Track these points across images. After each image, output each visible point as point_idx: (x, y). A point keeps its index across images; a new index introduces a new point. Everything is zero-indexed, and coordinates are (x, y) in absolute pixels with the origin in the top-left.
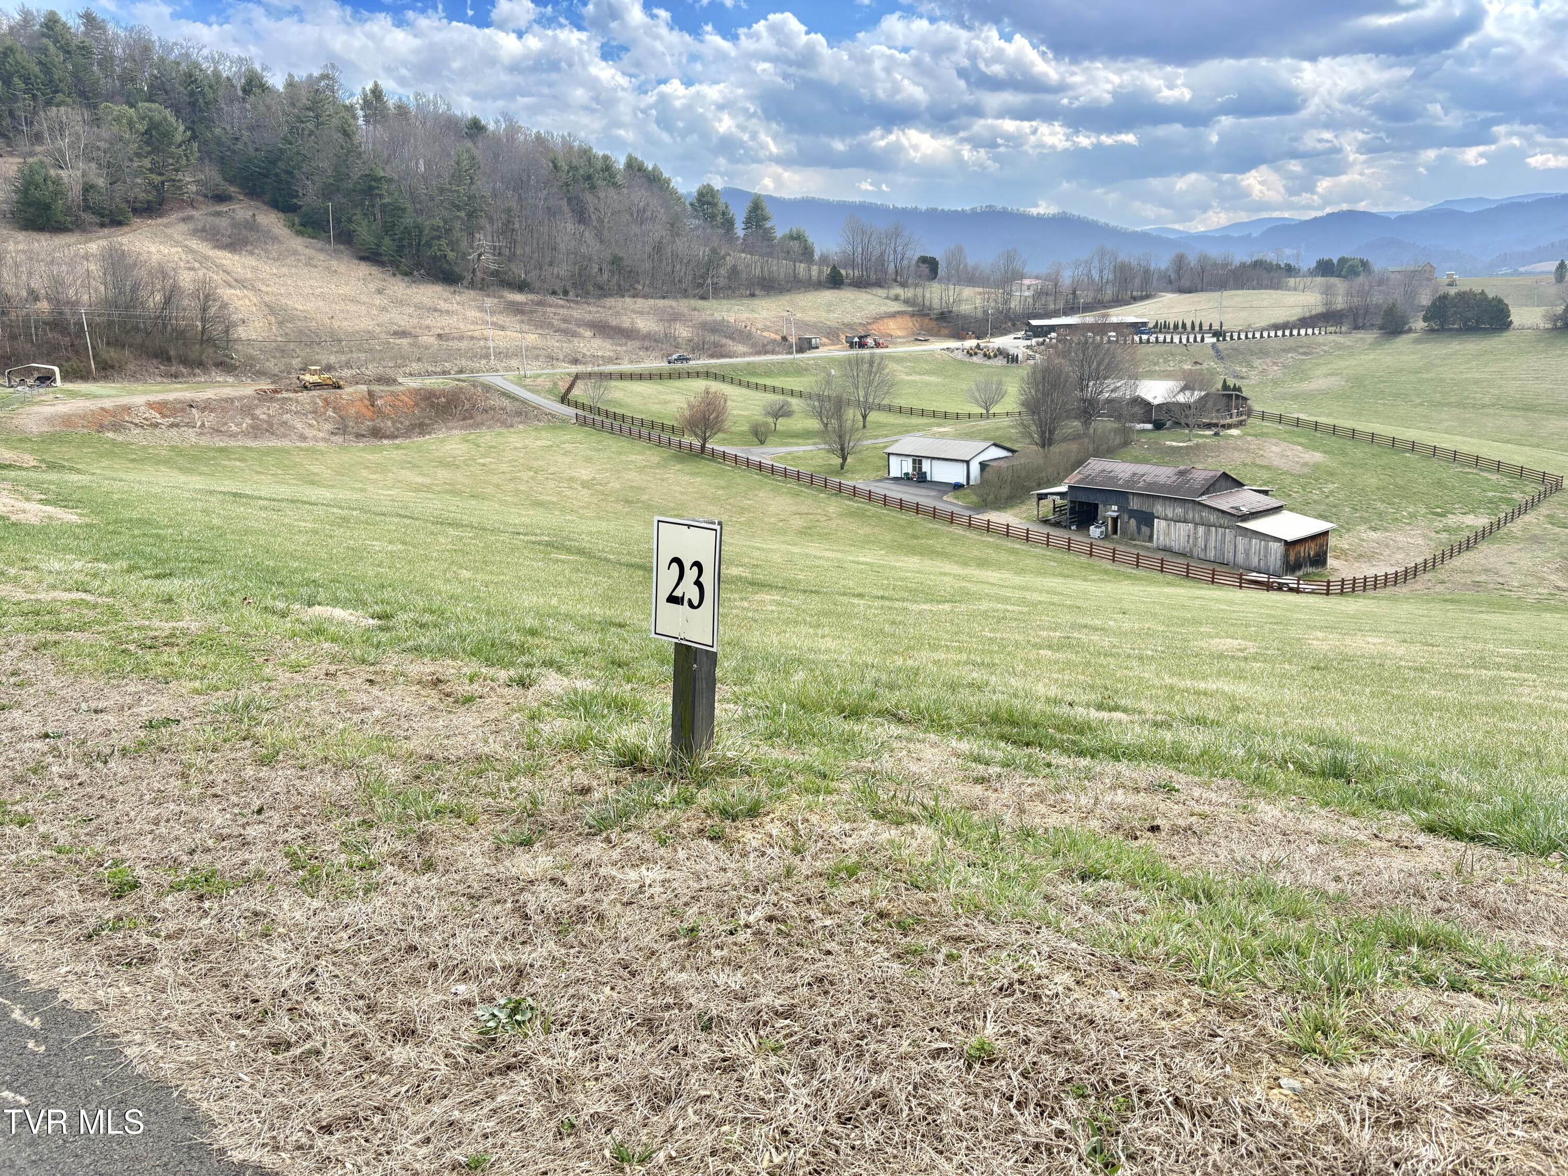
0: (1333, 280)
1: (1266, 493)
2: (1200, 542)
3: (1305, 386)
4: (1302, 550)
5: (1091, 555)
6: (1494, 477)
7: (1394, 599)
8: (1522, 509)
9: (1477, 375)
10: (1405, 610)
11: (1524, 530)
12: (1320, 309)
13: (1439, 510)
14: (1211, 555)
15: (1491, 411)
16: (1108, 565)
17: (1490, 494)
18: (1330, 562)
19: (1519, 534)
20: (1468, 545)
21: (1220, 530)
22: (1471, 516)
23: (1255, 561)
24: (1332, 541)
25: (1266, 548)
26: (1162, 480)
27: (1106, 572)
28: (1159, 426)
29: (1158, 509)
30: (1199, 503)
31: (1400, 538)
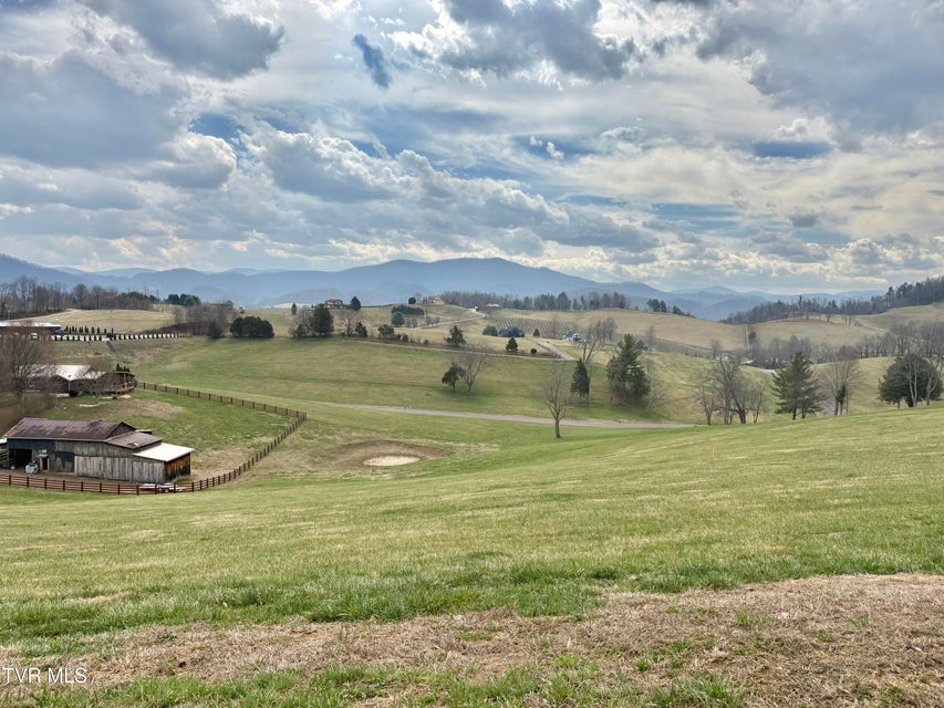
0: (179, 307)
1: (150, 433)
2: (109, 468)
3: (168, 367)
4: (175, 466)
5: (28, 486)
6: (274, 415)
7: (229, 489)
8: (288, 432)
9: (260, 361)
10: (237, 494)
11: (291, 442)
12: (173, 323)
13: (248, 435)
14: (116, 475)
15: (268, 380)
16: (43, 492)
17: (273, 424)
18: (192, 471)
19: (289, 445)
20: (265, 454)
21: (122, 460)
22: (265, 437)
23: (146, 477)
24: (193, 459)
25: (153, 466)
26: (79, 430)
27: (41, 496)
28: (73, 394)
29: (77, 449)
30: (106, 443)
31: (230, 453)
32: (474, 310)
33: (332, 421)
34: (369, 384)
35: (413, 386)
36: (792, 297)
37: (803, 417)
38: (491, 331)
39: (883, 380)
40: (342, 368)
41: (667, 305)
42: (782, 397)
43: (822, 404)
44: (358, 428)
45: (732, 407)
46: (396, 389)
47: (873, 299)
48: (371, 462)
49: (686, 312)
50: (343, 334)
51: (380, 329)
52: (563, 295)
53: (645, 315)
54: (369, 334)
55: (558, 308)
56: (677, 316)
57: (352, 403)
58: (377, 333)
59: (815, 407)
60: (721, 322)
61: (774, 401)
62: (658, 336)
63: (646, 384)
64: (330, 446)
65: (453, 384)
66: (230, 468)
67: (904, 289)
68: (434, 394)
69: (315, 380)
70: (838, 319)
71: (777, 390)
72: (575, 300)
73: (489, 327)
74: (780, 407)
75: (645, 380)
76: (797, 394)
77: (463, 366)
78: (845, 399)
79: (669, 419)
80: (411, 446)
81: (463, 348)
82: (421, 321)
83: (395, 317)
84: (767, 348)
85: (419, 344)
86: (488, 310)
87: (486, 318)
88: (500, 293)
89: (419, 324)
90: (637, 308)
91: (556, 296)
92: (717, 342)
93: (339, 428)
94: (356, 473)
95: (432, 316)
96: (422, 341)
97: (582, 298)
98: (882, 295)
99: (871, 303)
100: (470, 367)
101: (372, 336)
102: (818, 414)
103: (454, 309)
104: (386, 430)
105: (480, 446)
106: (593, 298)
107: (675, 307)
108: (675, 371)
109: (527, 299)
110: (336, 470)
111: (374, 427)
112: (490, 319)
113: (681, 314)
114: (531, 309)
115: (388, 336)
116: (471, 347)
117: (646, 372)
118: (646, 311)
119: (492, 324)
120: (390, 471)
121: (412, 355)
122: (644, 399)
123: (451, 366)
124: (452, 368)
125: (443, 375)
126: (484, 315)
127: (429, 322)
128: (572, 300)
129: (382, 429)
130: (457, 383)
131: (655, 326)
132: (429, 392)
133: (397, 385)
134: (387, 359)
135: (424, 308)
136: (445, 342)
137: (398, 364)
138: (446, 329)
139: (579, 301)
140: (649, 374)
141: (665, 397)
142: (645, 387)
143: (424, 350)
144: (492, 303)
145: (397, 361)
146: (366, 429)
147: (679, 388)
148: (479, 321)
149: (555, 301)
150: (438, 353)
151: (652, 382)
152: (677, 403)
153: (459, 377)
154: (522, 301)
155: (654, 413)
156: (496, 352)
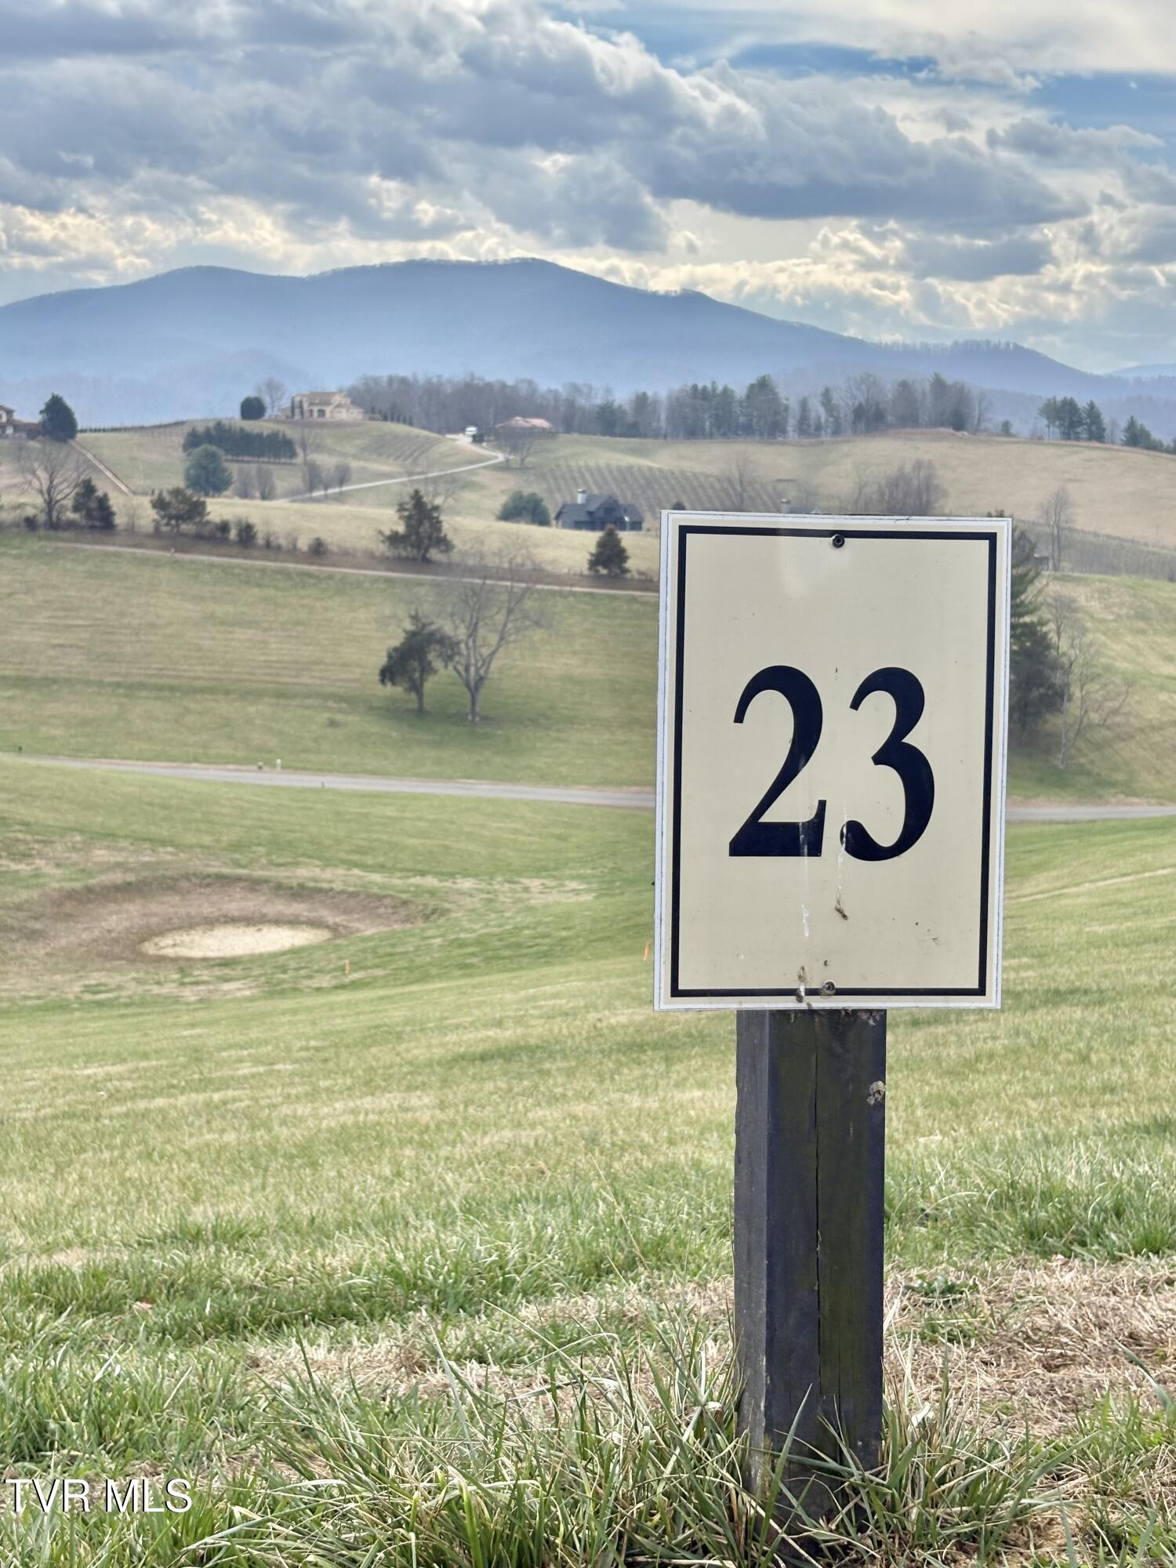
32: (463, 441)
33: (23, 812)
34: (131, 689)
35: (282, 694)
38: (524, 510)
40: (36, 638)
41: (1106, 419)
46: (225, 708)
48: (168, 945)
49: (1165, 440)
50: (30, 523)
51: (159, 504)
52: (763, 386)
54: (120, 520)
55: (746, 430)
56: (1138, 456)
57: (76, 753)
58: (146, 517)
62: (1084, 521)
63: (1057, 678)
64: (24, 895)
65: (416, 687)
68: (354, 720)
72: (804, 405)
73: (517, 497)
75: (1055, 666)
77: (448, 629)
79: (1130, 790)
80: (300, 892)
81: (449, 568)
82: (285, 477)
83: (200, 466)
85: (293, 553)
86: (513, 440)
87: (505, 467)
88: (550, 382)
89: (282, 486)
90: (1006, 429)
91: (740, 391)
93: (46, 836)
94: (126, 981)
95: (326, 461)
96: (303, 544)
97: (826, 395)
100: (473, 631)
101: (131, 530)
103: (396, 437)
104: (207, 840)
105: (526, 889)
106: (861, 398)
107: (1132, 424)
108: (1143, 632)
109: (641, 401)
110: (53, 971)
111: (164, 832)
112: (523, 469)
113: (1154, 446)
114: (656, 434)
115: (185, 527)
116: (471, 562)
117: (1053, 637)
118: (1037, 439)
119: (531, 487)
120: (238, 971)
121: (272, 592)
122: (1048, 727)
123: (409, 626)
124: (412, 635)
125: (382, 660)
126: (500, 457)
127: (314, 480)
128: (794, 405)
129: (190, 838)
130: (429, 685)
131: (1070, 486)
132: (339, 717)
133: (227, 693)
134: (188, 606)
135: (290, 433)
136: (382, 548)
137: (223, 623)
138: (381, 505)
139: (818, 410)
140: (1064, 645)
141: (1118, 719)
142: (1052, 686)
143: (309, 575)
144: (524, 416)
145: (220, 610)
146: (138, 839)
147: (1162, 688)
148: (485, 478)
149: (738, 410)
150: (358, 584)
151: (1076, 670)
152: (1156, 737)
153: (438, 664)
154: (627, 407)
155: (1082, 771)
156: (557, 579)
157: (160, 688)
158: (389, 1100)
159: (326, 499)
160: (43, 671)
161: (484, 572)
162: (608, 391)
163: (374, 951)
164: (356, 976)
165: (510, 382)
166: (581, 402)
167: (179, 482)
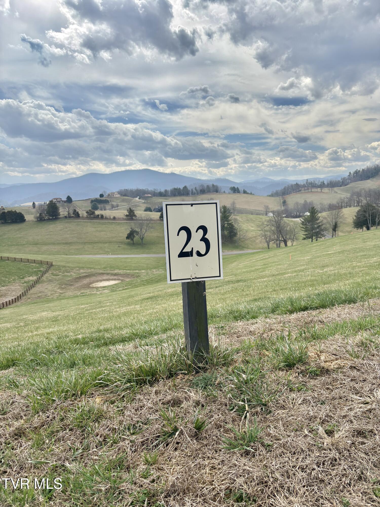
6: (34, 265)
7: (16, 307)
8: (44, 273)
9: (20, 236)
11: (47, 278)
13: (21, 277)
15: (26, 246)
17: (35, 270)
19: (46, 280)
20: (33, 286)
22: (31, 277)
31: (12, 288)
32: (137, 199)
33: (68, 265)
34: (85, 243)
35: (110, 242)
36: (303, 180)
37: (317, 240)
38: (148, 210)
39: (355, 218)
40: (68, 236)
41: (240, 190)
42: (306, 231)
43: (325, 233)
44: (83, 268)
45: (280, 239)
46: (100, 245)
47: (342, 179)
48: (94, 285)
49: (250, 192)
50: (66, 217)
51: (87, 212)
52: (185, 187)
53: (230, 196)
54: (81, 215)
55: (183, 195)
56: (246, 195)
57: (76, 255)
58: (85, 214)
59: (322, 235)
60: (267, 196)
61: (302, 234)
62: (238, 206)
63: (235, 231)
64: (69, 279)
65: (132, 240)
66: (14, 295)
67: (357, 172)
68: (123, 246)
69: (54, 244)
70: (326, 190)
71: (303, 228)
72: (192, 190)
73: (147, 208)
74: (305, 236)
75: (235, 229)
76: (313, 228)
77: (137, 230)
78: (337, 229)
79: (248, 248)
80: (115, 275)
81: (136, 220)
83: (93, 205)
84: (292, 208)
85: (110, 219)
86: (145, 198)
87: (144, 203)
88: (151, 189)
89: (107, 208)
90: (224, 192)
91: (182, 188)
92: (267, 206)
93: (72, 268)
94: (87, 291)
95: (115, 204)
96: (112, 217)
97: (196, 188)
98: (346, 176)
99: (341, 181)
100: (141, 230)
101: (83, 217)
102: (323, 238)
103: (126, 199)
104: (99, 267)
105: (153, 271)
106: (201, 188)
107: (244, 190)
108: (248, 223)
109: (166, 191)
110: (75, 291)
111: (92, 266)
112: (147, 203)
113: (248, 193)
114: (169, 196)
115: (92, 216)
116: (140, 219)
117: (234, 225)
118: (229, 193)
119: (149, 206)
120: (106, 288)
121: (107, 226)
122: (234, 239)
123: (131, 230)
124: (131, 231)
125: (126, 236)
126: (143, 201)
127: (113, 207)
128: (190, 190)
129: (97, 267)
130: (135, 239)
131: (235, 201)
132: (120, 245)
133: (101, 243)
134: (93, 229)
135: (109, 199)
136: (125, 217)
137: (100, 231)
138: (124, 210)
139: (194, 190)
140: (236, 226)
141: (245, 237)
142: (234, 233)
143: (113, 222)
144: (147, 194)
145: (99, 229)
146: (88, 268)
147: (252, 232)
148: (141, 205)
149: (181, 191)
150: (122, 223)
151: (238, 230)
152: (251, 240)
153: (136, 236)
154: (164, 192)
155: (240, 246)
156: (154, 221)
157: (89, 243)
158: (133, 306)
159: (115, 210)
160: (70, 241)
161: (142, 220)
162: (160, 189)
163: (129, 283)
164: (126, 288)
165: (144, 189)
166: (156, 191)
167: (90, 209)
